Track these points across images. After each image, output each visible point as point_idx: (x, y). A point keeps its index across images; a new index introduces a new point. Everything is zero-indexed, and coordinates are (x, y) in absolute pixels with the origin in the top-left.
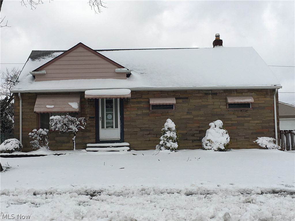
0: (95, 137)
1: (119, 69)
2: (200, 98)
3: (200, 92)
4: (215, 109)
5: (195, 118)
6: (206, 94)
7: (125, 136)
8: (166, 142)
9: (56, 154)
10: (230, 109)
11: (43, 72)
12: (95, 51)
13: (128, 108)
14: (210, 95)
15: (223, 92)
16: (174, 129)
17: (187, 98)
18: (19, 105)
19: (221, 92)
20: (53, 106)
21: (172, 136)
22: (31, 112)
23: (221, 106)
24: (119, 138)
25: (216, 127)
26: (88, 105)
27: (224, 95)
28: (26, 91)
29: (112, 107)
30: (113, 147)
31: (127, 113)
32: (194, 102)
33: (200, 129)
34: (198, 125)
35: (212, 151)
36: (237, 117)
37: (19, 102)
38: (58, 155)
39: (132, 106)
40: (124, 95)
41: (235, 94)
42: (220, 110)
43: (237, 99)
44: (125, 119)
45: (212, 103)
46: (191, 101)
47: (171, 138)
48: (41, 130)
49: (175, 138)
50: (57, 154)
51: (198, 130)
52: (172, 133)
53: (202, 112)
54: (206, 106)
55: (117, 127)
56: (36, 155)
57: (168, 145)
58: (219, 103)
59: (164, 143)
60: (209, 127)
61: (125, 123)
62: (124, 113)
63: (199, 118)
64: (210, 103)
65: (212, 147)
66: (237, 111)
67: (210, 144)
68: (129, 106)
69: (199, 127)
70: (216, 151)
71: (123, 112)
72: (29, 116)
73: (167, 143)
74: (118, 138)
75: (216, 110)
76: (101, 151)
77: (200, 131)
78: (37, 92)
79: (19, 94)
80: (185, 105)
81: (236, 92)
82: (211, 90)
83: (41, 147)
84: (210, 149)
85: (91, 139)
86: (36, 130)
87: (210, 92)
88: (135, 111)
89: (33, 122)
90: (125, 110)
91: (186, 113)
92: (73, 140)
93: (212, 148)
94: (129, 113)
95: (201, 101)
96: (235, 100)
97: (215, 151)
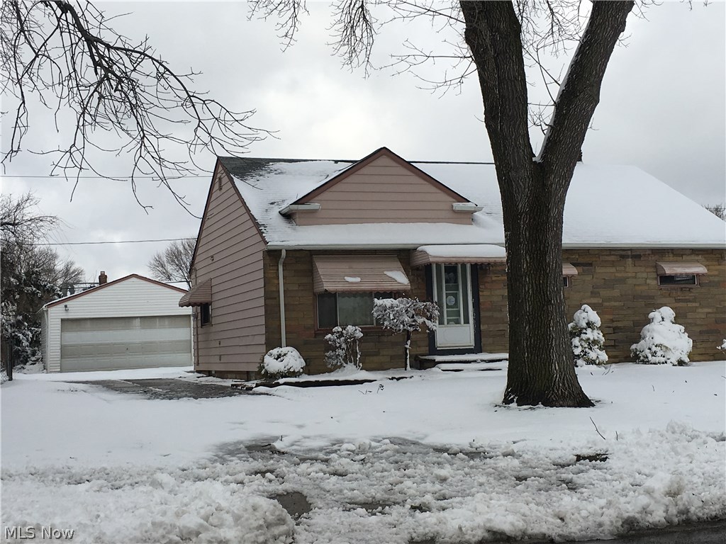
0: (427, 343)
1: (461, 204)
2: (613, 264)
3: (613, 253)
4: (639, 285)
5: (606, 304)
6: (623, 257)
7: (482, 340)
8: (587, 350)
9: (392, 379)
10: (664, 286)
11: (314, 205)
12: (409, 163)
13: (487, 282)
14: (630, 259)
15: (650, 252)
16: (599, 324)
17: (591, 265)
18: (278, 277)
19: (647, 253)
20: (358, 279)
21: (596, 338)
22: (302, 290)
23: (648, 281)
24: (473, 343)
25: (663, 320)
26: (412, 276)
27: (653, 258)
28: (299, 245)
29: (456, 281)
30: (482, 361)
31: (485, 293)
32: (604, 272)
33: (615, 324)
34: (611, 317)
35: (669, 365)
36: (676, 302)
37: (278, 270)
38: (398, 379)
39: (494, 279)
40: (501, 258)
41: (671, 258)
42: (647, 288)
43: (679, 267)
44: (482, 307)
45: (634, 274)
46: (599, 270)
47: (595, 342)
48: (350, 328)
49: (602, 342)
50: (395, 378)
51: (610, 327)
52: (596, 332)
53: (616, 292)
54: (623, 281)
55: (467, 322)
56: (355, 380)
57: (592, 355)
58: (645, 275)
59: (583, 351)
60: (649, 321)
61: (482, 314)
62: (481, 293)
63: (613, 303)
64: (630, 275)
65: (669, 359)
66: (674, 289)
67: (663, 353)
68: (489, 280)
69: (612, 321)
70: (676, 365)
71: (479, 290)
72: (298, 298)
73: (590, 351)
74: (470, 344)
75: (641, 288)
76: (468, 370)
77: (615, 329)
78: (311, 249)
79: (284, 253)
80: (589, 278)
81: (673, 253)
82: (631, 250)
83: (345, 365)
84: (663, 363)
85: (419, 347)
86: (340, 329)
87: (629, 253)
88: (500, 289)
89: (305, 313)
90: (481, 286)
91: (589, 294)
92: (406, 349)
93: (668, 361)
94: (489, 294)
95: (613, 270)
96: (675, 268)
97: (674, 365)
